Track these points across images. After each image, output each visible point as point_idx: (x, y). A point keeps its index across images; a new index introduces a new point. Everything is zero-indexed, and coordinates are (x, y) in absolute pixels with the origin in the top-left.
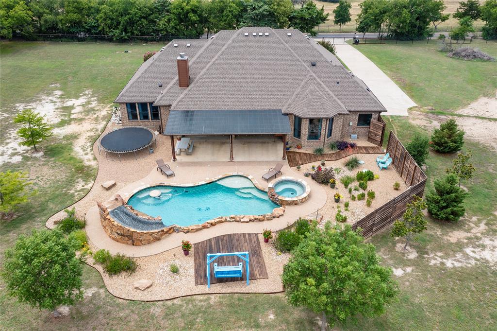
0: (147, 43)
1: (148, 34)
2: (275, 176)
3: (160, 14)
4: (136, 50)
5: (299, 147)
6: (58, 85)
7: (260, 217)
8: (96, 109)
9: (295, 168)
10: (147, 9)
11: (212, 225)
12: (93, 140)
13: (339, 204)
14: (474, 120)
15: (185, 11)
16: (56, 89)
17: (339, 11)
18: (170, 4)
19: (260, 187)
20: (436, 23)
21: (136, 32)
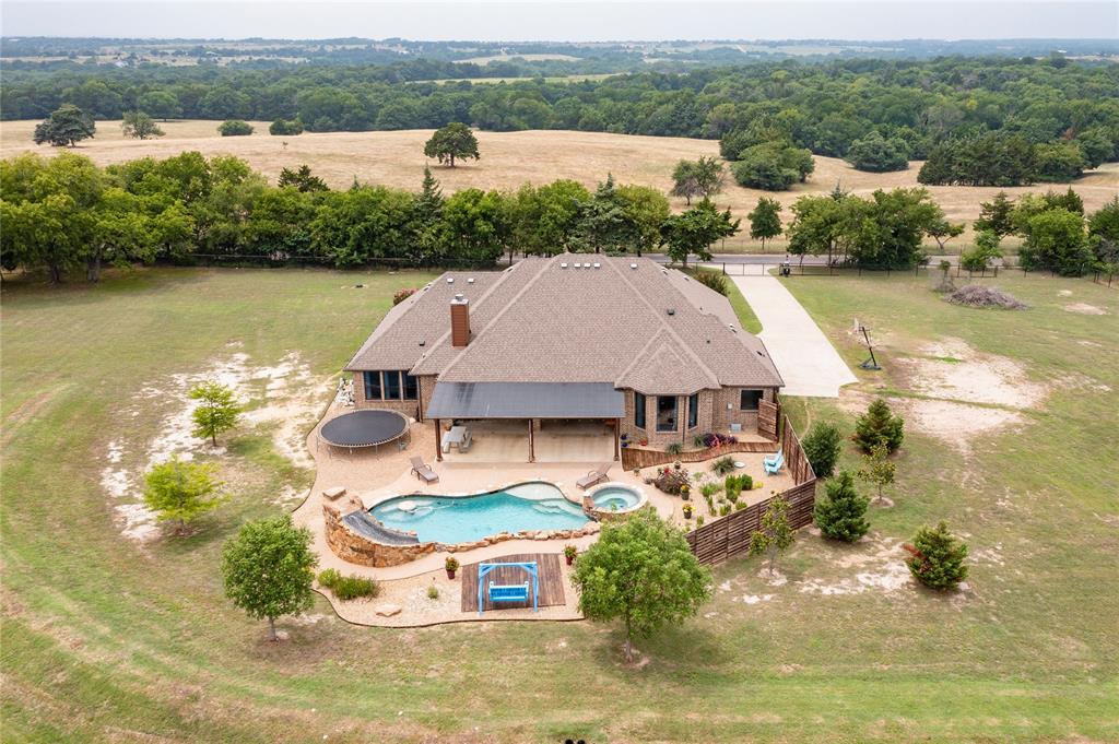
0: (397, 270)
1: (401, 255)
2: (598, 481)
3: (423, 221)
4: (377, 284)
5: (644, 443)
6: (240, 343)
7: (563, 533)
8: (308, 383)
9: (632, 472)
10: (401, 213)
11: (492, 542)
12: (307, 431)
13: (689, 521)
14: (944, 405)
15: (470, 216)
16: (238, 350)
17: (760, 216)
18: (443, 203)
19: (572, 498)
20: (942, 239)
21: (376, 252)
